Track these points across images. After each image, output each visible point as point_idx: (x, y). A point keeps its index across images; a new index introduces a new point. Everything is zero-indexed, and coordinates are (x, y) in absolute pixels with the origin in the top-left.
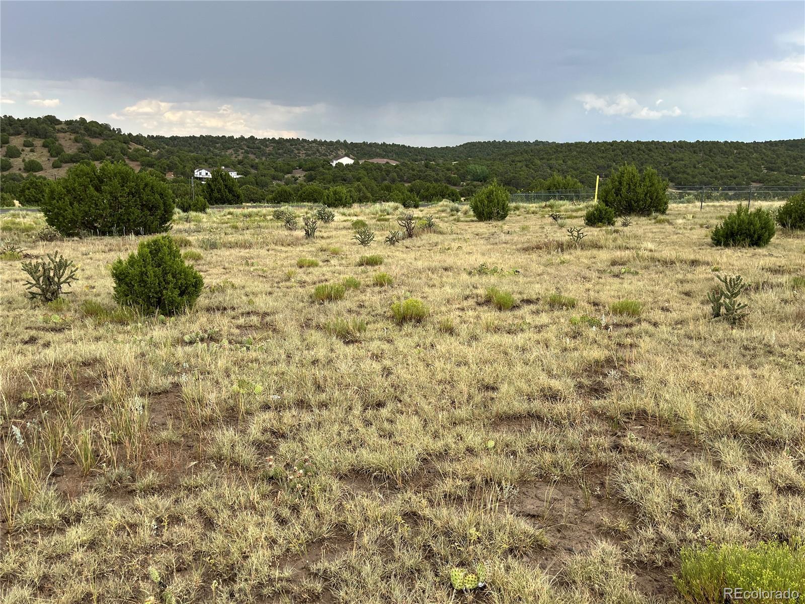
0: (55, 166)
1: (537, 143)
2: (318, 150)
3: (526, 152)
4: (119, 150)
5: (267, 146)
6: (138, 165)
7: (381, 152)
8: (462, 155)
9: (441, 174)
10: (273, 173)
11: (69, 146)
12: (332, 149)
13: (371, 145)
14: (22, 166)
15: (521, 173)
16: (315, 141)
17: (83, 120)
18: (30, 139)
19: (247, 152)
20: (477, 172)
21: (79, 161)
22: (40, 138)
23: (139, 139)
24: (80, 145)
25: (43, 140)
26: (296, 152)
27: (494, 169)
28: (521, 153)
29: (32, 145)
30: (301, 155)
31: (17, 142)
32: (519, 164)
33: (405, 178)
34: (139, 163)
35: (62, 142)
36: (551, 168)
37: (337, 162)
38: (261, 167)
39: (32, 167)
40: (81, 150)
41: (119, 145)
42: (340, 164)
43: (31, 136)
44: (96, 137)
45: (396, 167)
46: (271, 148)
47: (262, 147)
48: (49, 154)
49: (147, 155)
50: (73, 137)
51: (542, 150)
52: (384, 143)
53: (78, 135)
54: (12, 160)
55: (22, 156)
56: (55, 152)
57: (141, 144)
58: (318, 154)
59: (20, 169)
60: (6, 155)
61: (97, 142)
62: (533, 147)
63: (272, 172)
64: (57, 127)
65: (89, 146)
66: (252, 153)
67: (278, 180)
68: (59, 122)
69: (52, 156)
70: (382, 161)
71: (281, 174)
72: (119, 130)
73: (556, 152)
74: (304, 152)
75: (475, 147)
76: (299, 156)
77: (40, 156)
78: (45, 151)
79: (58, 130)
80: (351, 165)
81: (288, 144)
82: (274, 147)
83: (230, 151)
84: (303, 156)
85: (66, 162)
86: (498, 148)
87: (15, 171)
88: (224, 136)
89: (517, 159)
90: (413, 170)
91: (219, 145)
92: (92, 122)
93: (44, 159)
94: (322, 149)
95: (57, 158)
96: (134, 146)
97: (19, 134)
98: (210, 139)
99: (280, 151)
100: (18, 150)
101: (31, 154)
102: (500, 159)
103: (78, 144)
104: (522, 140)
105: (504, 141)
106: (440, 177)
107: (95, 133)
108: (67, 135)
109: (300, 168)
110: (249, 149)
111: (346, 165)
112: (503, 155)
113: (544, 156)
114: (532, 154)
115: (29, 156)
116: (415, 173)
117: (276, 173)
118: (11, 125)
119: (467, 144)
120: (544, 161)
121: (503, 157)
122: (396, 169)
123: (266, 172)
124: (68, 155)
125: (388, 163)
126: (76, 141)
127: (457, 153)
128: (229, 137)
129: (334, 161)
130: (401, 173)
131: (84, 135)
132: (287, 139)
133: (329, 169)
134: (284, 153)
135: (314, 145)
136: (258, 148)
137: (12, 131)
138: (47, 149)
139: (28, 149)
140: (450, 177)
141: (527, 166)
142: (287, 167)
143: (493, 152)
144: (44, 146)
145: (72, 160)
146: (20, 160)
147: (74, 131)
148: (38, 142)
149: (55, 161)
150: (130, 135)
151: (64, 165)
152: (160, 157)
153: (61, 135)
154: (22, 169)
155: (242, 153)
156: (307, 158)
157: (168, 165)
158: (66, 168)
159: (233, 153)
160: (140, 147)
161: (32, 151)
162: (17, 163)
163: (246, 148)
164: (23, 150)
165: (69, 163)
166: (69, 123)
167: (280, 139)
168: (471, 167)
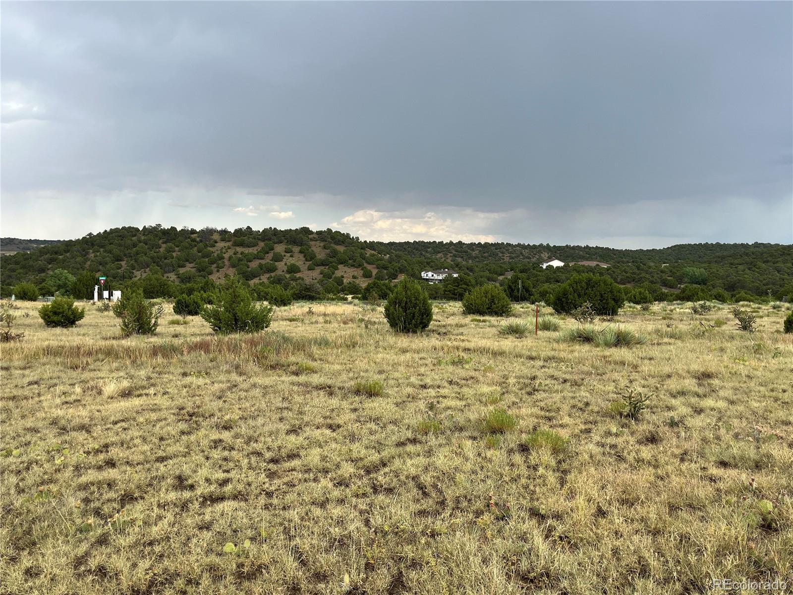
0: (310, 269)
1: (757, 245)
2: (521, 253)
3: (747, 254)
4: (358, 255)
5: (473, 250)
6: (374, 268)
7: (585, 255)
8: (670, 258)
9: (655, 276)
10: (488, 275)
11: (319, 251)
12: (535, 252)
13: (574, 248)
14: (285, 268)
15: (745, 276)
16: (519, 245)
17: (329, 230)
18: (290, 246)
19: (455, 256)
20: (695, 275)
21: (327, 265)
22: (297, 245)
23: (372, 245)
24: (328, 251)
25: (300, 248)
26: (501, 255)
27: (713, 273)
28: (740, 255)
29: (291, 252)
30: (505, 258)
31: (280, 248)
32: (740, 267)
33: (619, 280)
34: (375, 266)
35: (314, 249)
36: (778, 272)
37: (548, 264)
38: (476, 269)
39: (293, 269)
40: (328, 255)
41: (359, 250)
42: (551, 267)
43: (290, 244)
44: (339, 244)
45: (608, 269)
46: (477, 252)
47: (469, 251)
48: (304, 259)
49: (381, 260)
50: (322, 244)
51: (765, 253)
52: (587, 246)
53: (326, 243)
54: (276, 263)
55: (284, 260)
56: (309, 257)
57: (374, 250)
58: (522, 257)
59: (283, 271)
60: (273, 259)
61: (341, 249)
62: (752, 249)
63: (487, 273)
64: (311, 236)
65: (334, 253)
66: (460, 257)
67: (493, 281)
68: (312, 233)
69: (307, 260)
70: (593, 264)
71: (496, 276)
72: (358, 238)
73: (783, 254)
74: (508, 255)
75: (684, 249)
76: (503, 259)
77: (298, 260)
78: (301, 256)
79: (311, 239)
80: (562, 268)
81: (493, 248)
82: (480, 251)
83: (439, 255)
84: (507, 259)
85: (318, 265)
86: (711, 250)
87: (279, 272)
88: (435, 242)
89: (736, 261)
90: (626, 272)
91: (430, 249)
92: (336, 232)
93: (300, 263)
94: (526, 252)
95: (311, 262)
96: (369, 252)
97: (281, 243)
98: (423, 244)
99: (486, 254)
100: (281, 255)
101: (291, 259)
102: (716, 262)
103: (326, 250)
104: (739, 242)
105: (718, 243)
106: (656, 279)
107: (339, 241)
108: (318, 243)
109: (511, 270)
110: (457, 253)
111: (556, 267)
112: (719, 257)
113: (768, 259)
114: (754, 256)
115: (289, 260)
116: (628, 275)
117: (491, 275)
118: (275, 235)
119: (675, 246)
120: (769, 264)
121: (720, 260)
122: (609, 271)
123: (482, 273)
124: (320, 259)
125: (598, 265)
126: (325, 247)
127: (665, 255)
128: (439, 242)
129: (544, 264)
130: (614, 276)
131: (331, 243)
132: (492, 244)
133: (540, 271)
134: (489, 256)
135: (518, 248)
136: (464, 252)
137: (276, 241)
138: (303, 254)
139: (288, 255)
140: (666, 280)
141: (749, 269)
142: (499, 269)
143: (705, 254)
144: (301, 252)
145: (323, 264)
146: (283, 263)
147: (323, 240)
148: (296, 249)
149: (310, 264)
150: (365, 242)
151: (316, 268)
152: (390, 261)
153: (313, 243)
154: (285, 271)
155: (451, 256)
156: (511, 260)
157: (399, 268)
158: (319, 269)
159: (443, 256)
160: (373, 252)
161: (291, 256)
162: (281, 265)
163: (454, 252)
164: (285, 256)
165: (320, 266)
166: (319, 233)
167: (486, 243)
168: (688, 269)
